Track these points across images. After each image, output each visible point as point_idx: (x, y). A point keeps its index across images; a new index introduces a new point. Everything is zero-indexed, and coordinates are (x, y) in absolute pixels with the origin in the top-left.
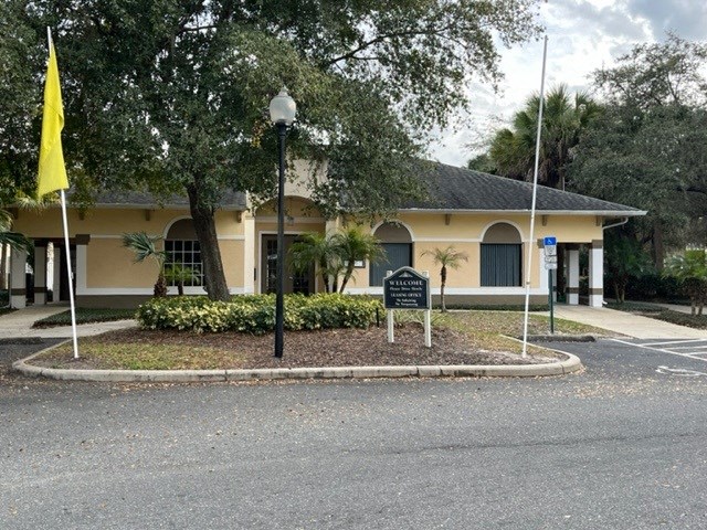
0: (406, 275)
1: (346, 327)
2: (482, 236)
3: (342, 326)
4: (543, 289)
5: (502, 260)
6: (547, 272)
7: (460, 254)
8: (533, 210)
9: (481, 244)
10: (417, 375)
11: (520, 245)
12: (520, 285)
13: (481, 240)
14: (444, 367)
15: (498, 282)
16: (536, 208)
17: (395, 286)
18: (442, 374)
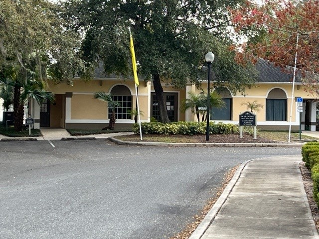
0: (247, 114)
1: (221, 134)
2: (267, 95)
3: (219, 133)
4: (297, 123)
5: (277, 108)
6: (299, 114)
7: (259, 105)
8: (294, 83)
9: (266, 99)
10: (255, 146)
11: (286, 100)
12: (286, 120)
13: (266, 97)
14: (264, 144)
15: (274, 119)
16: (295, 82)
17: (243, 118)
18: (263, 146)
